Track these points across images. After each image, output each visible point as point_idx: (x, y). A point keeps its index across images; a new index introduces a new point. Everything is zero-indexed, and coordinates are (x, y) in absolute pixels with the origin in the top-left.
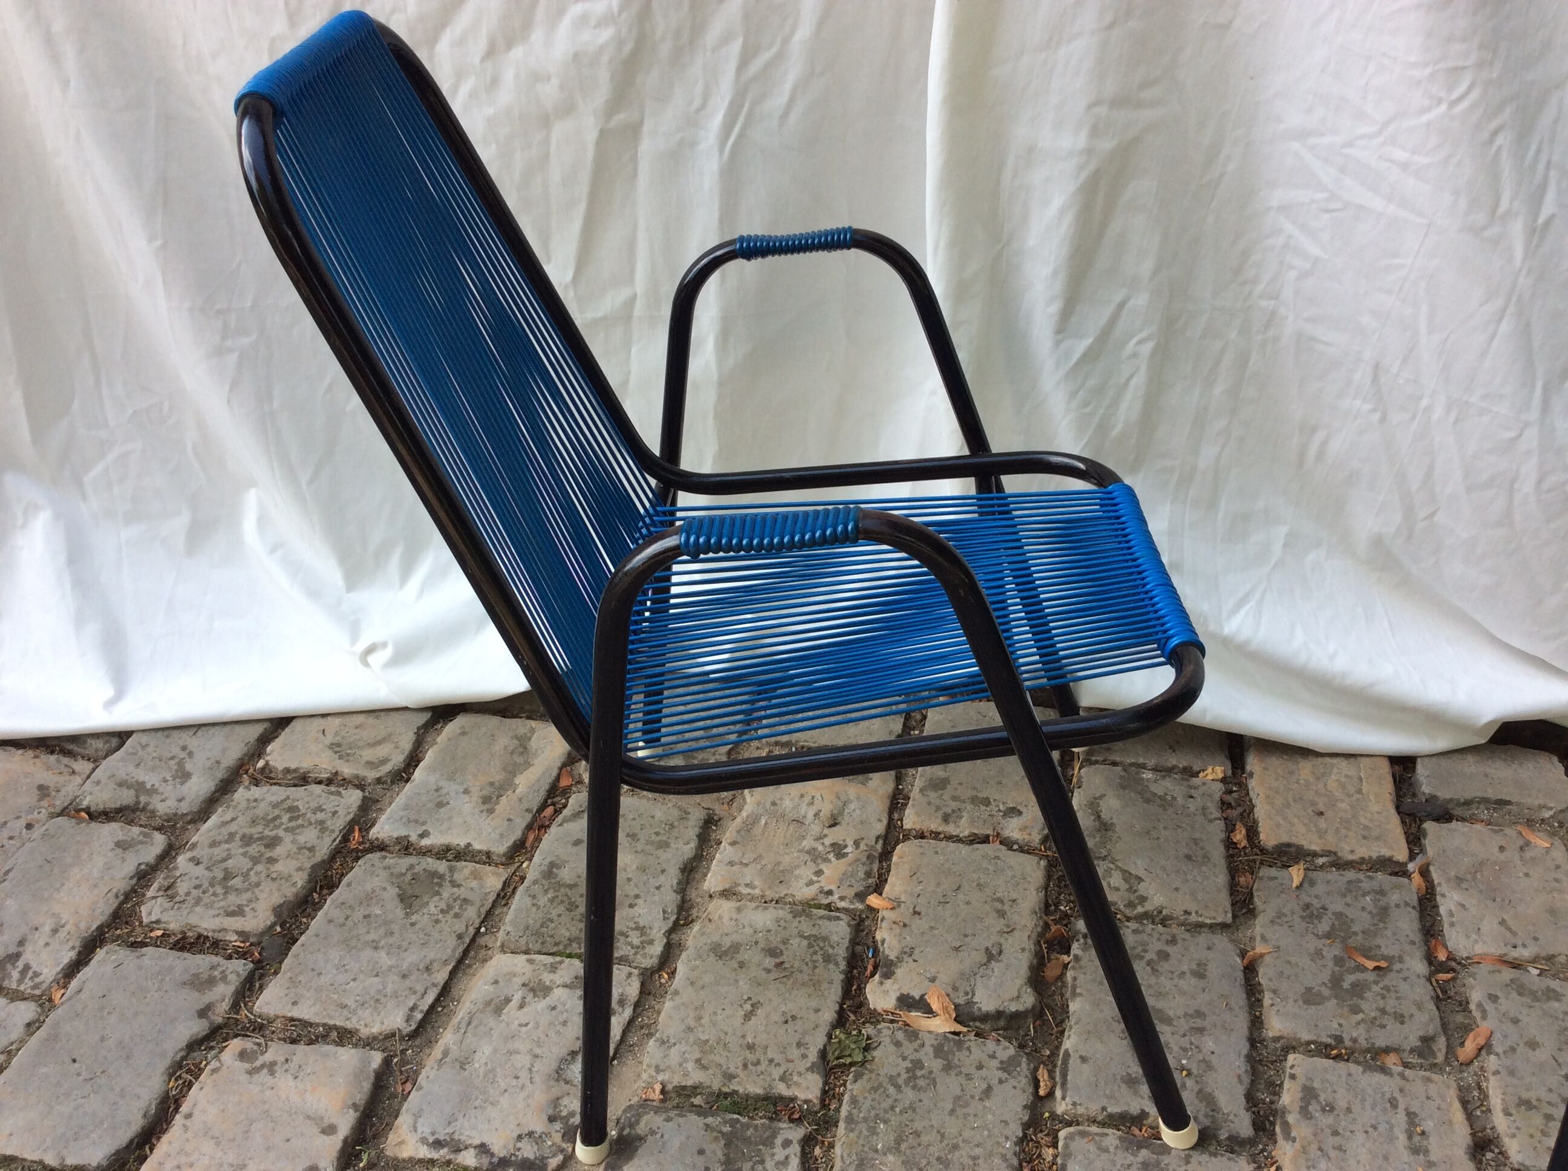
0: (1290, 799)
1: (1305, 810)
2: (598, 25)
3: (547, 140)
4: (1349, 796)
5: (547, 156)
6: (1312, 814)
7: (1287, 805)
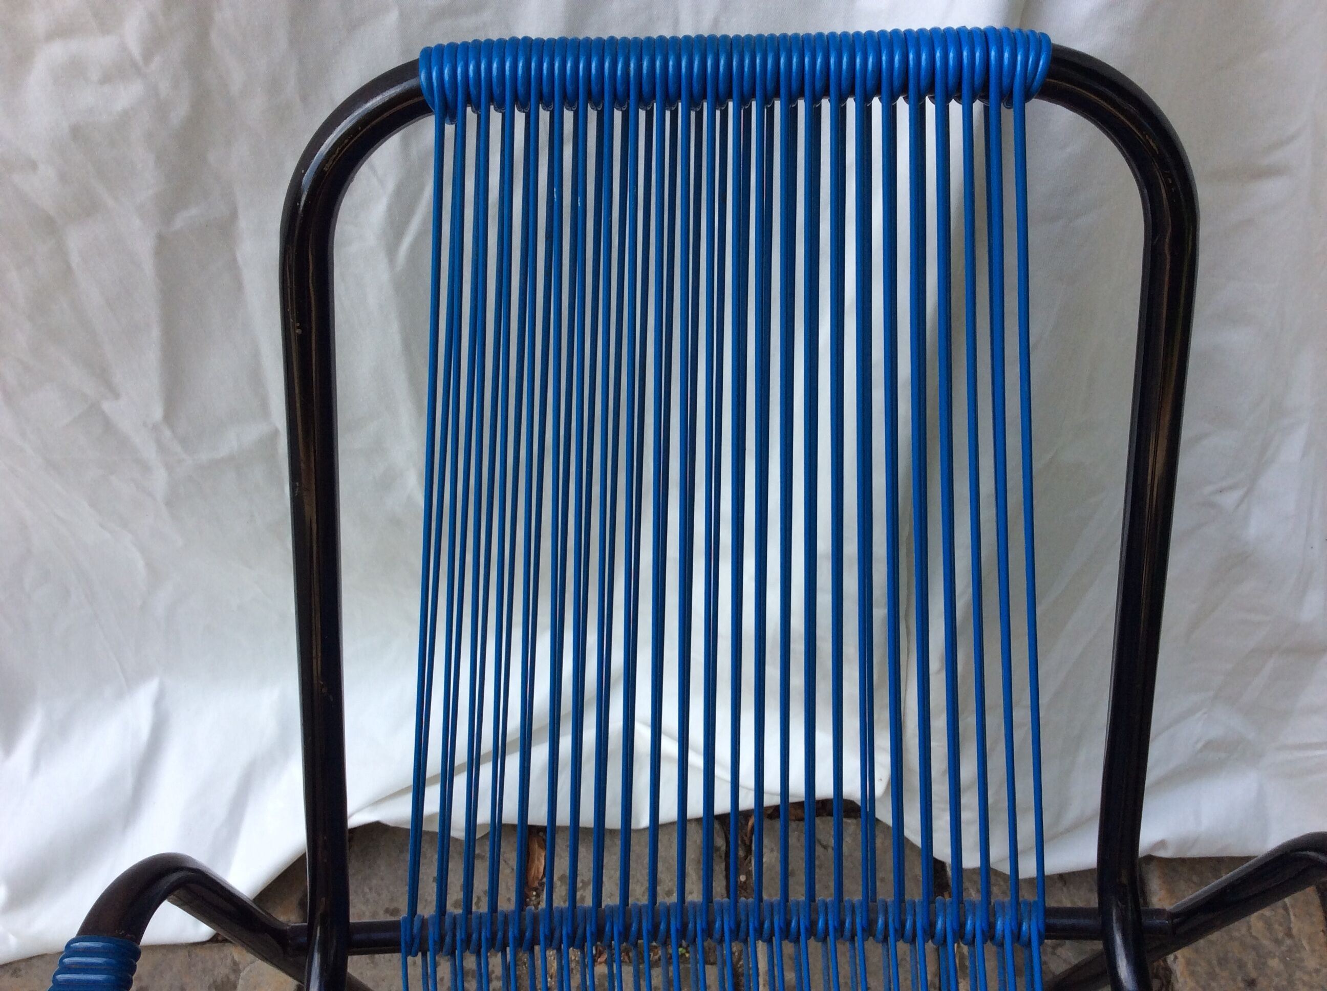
0: (1215, 962)
1: (1234, 980)
2: (107, 79)
3: (60, 251)
4: (1278, 942)
5: (68, 270)
6: (1242, 985)
7: (1212, 976)
